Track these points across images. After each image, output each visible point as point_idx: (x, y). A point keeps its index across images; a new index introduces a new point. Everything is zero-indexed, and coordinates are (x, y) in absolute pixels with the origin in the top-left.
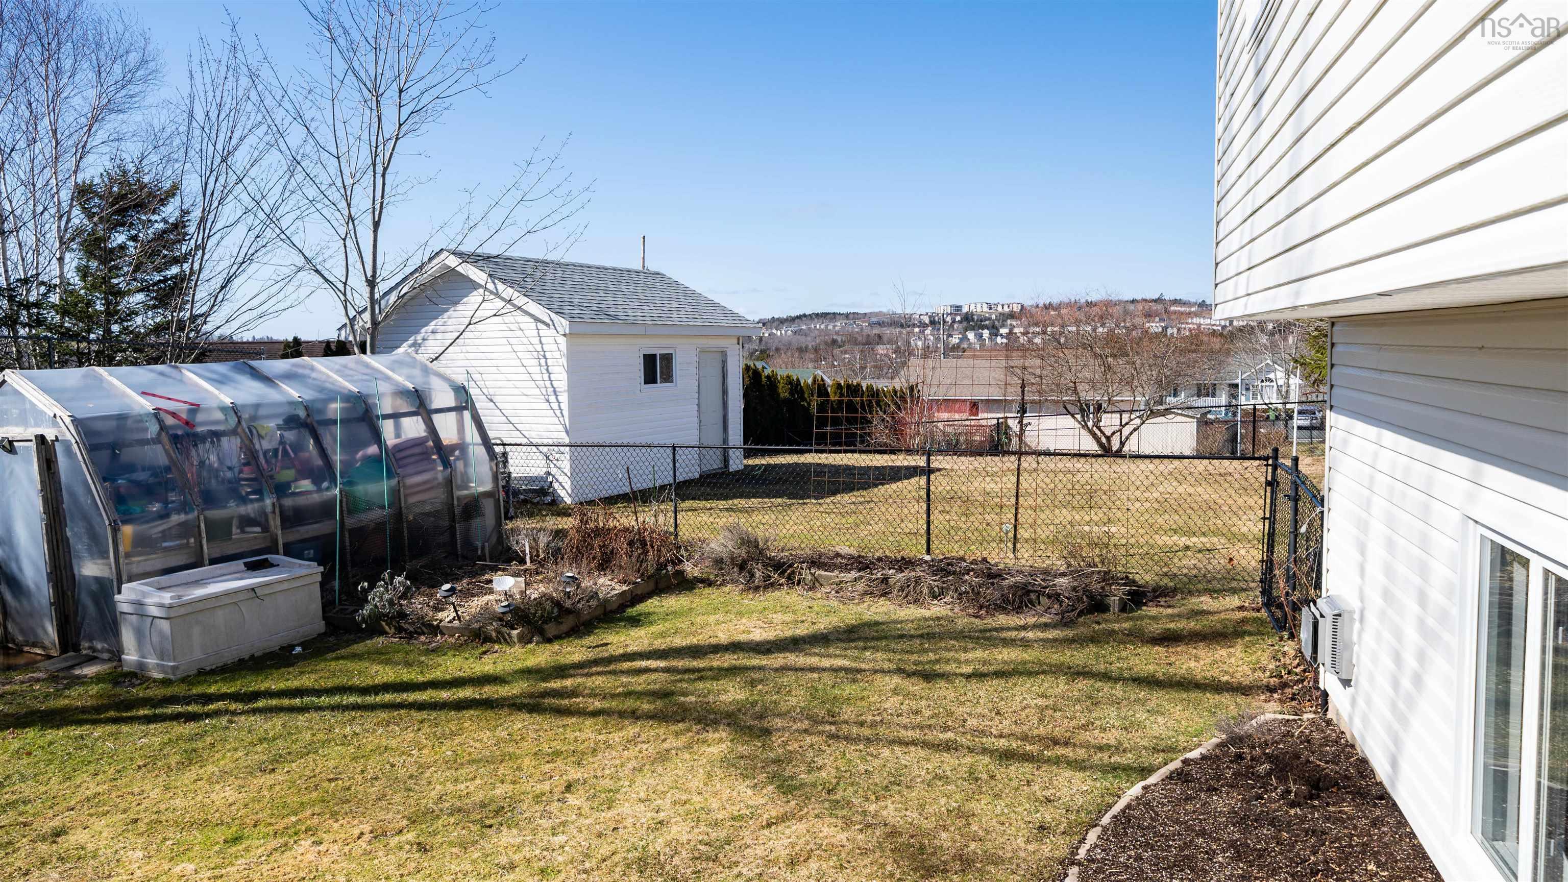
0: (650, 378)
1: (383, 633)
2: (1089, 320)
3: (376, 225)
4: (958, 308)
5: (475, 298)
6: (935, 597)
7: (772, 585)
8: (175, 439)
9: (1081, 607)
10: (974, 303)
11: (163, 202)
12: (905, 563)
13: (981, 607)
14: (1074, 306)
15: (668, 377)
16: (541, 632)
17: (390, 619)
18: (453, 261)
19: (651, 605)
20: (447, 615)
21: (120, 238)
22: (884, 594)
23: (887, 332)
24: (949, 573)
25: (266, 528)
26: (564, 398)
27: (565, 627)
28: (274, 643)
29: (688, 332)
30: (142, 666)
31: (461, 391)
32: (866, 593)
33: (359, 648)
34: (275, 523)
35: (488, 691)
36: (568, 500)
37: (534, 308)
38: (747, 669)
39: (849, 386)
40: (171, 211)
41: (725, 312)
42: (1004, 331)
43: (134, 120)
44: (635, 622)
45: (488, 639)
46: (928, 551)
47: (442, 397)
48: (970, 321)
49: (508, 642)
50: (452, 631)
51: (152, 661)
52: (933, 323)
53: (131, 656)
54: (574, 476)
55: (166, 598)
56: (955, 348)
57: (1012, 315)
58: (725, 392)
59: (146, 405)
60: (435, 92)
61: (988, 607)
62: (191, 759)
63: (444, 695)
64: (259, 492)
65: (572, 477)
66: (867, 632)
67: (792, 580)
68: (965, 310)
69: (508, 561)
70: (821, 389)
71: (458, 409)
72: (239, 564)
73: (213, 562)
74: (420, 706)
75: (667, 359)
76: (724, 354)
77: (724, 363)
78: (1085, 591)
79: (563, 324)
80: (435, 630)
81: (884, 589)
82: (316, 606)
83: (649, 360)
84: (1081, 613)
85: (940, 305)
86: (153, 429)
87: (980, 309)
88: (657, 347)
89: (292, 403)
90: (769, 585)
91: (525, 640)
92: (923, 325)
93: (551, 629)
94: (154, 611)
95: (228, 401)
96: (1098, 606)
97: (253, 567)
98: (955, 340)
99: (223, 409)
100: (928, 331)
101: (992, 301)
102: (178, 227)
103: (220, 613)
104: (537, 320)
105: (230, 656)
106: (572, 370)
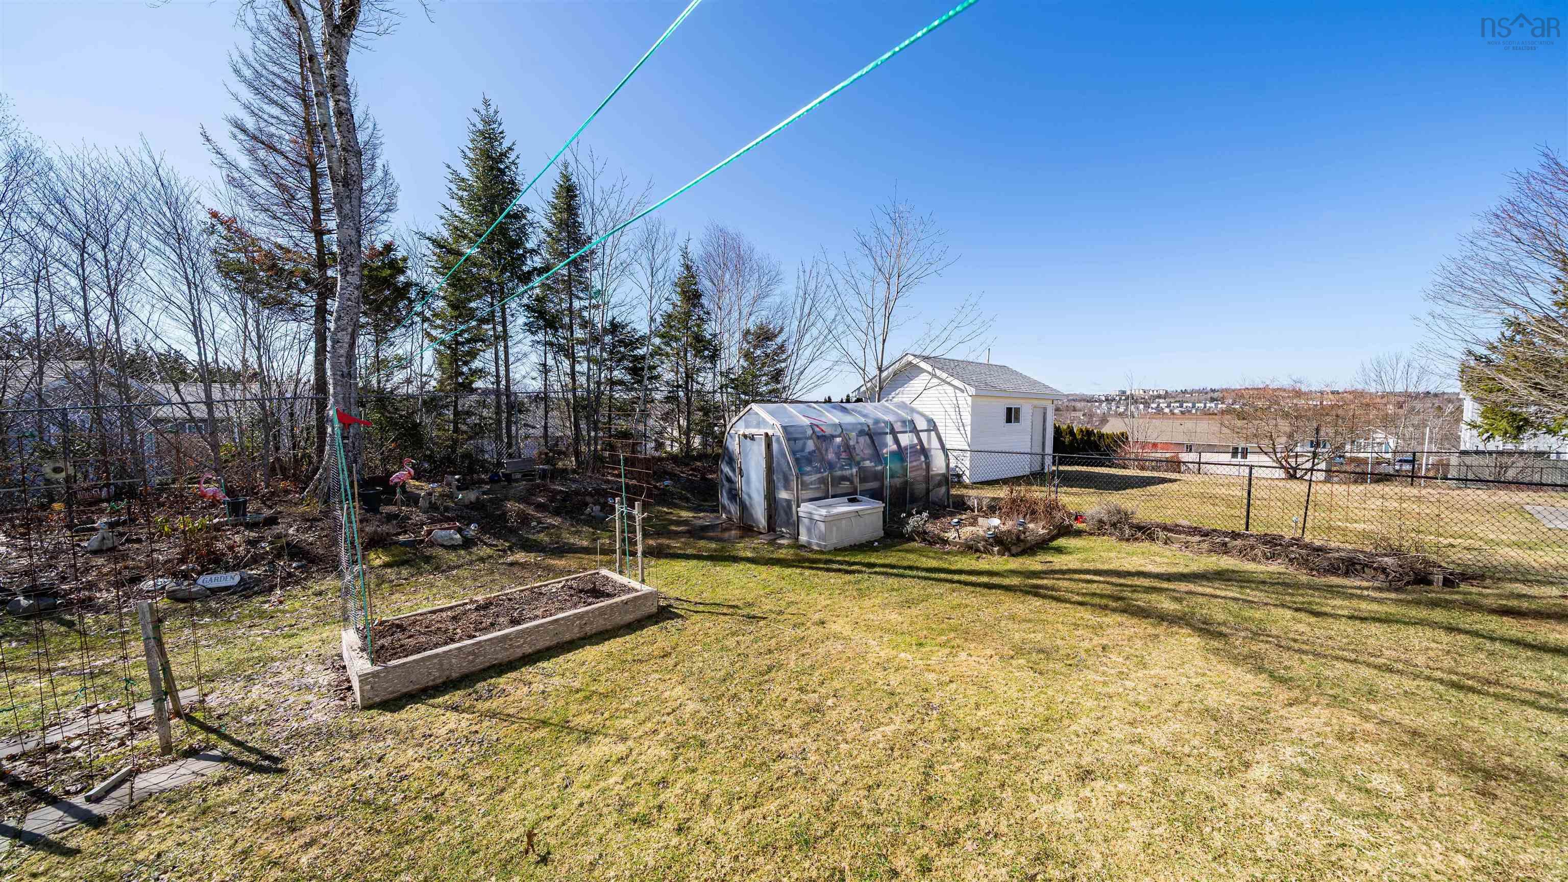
0: (1009, 420)
1: (915, 540)
2: (1212, 400)
3: (884, 341)
4: (1124, 392)
5: (925, 376)
6: (1268, 559)
7: (1137, 539)
8: (818, 437)
9: (1406, 579)
10: (1136, 388)
11: (776, 336)
12: (1235, 535)
13: (1312, 569)
14: (1203, 392)
15: (1017, 420)
16: (1009, 550)
17: (918, 533)
18: (910, 358)
19: (1061, 542)
20: (951, 535)
21: (758, 352)
22: (1225, 553)
23: (1079, 405)
24: (1276, 545)
25: (852, 483)
26: (968, 429)
27: (1019, 549)
28: (864, 539)
29: (1027, 397)
30: (809, 543)
31: (931, 421)
32: (1211, 551)
33: (906, 546)
34: (856, 480)
35: (995, 580)
36: (967, 481)
37: (956, 382)
38: (1167, 589)
39: (1088, 431)
40: (779, 340)
41: (1047, 387)
42: (1154, 405)
43: (768, 301)
44: (1059, 550)
45: (977, 550)
46: (1247, 529)
47: (921, 424)
48: (1133, 400)
49: (991, 553)
50: (955, 544)
51: (814, 541)
52: (1107, 400)
53: (803, 538)
54: (971, 469)
55: (823, 512)
56: (1120, 414)
57: (1159, 397)
58: (1044, 430)
59: (807, 422)
60: (914, 276)
61: (1318, 571)
62: (861, 594)
63: (973, 579)
64: (850, 465)
65: (970, 470)
66: (1234, 576)
67: (1152, 538)
68: (1128, 393)
69: (966, 510)
70: (1071, 432)
71: (928, 431)
72: (845, 499)
73: (833, 497)
74: (966, 584)
75: (1017, 410)
76: (1045, 409)
77: (1045, 414)
78: (1412, 569)
79: (972, 391)
80: (945, 542)
81: (1225, 549)
82: (881, 523)
83: (1009, 410)
84: (1408, 583)
85: (1112, 390)
86: (810, 432)
87: (1139, 393)
88: (1014, 404)
89: (861, 424)
90: (1132, 539)
91: (1002, 554)
92: (1101, 401)
93: (1014, 550)
94: (816, 517)
95: (837, 421)
96: (1422, 579)
97: (853, 501)
98: (1121, 409)
99: (835, 425)
100: (1104, 404)
101: (1147, 388)
102: (782, 348)
103: (844, 522)
104: (956, 387)
105: (846, 544)
106: (974, 414)
